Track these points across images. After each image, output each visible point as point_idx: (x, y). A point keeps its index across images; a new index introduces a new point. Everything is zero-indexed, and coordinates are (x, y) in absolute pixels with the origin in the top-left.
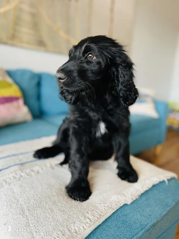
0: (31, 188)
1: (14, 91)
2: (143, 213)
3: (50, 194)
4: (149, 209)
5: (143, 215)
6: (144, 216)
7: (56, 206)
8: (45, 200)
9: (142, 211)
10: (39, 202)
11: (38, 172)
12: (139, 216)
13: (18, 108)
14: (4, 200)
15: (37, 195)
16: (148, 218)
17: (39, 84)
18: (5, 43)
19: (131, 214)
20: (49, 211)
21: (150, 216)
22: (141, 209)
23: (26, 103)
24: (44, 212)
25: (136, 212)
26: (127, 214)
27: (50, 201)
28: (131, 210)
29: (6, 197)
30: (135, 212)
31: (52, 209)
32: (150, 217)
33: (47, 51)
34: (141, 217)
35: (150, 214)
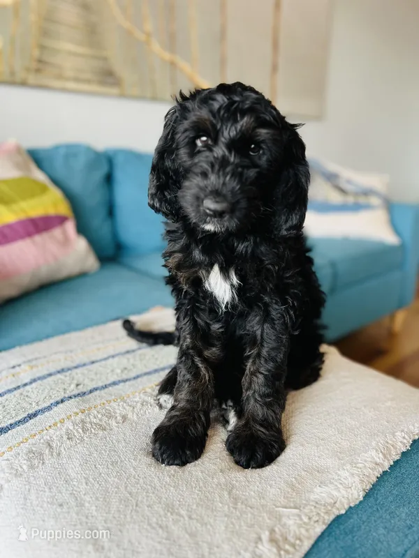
0: (110, 467)
1: (52, 202)
2: (392, 521)
3: (156, 480)
4: (406, 510)
5: (393, 528)
6: (396, 529)
7: (175, 517)
8: (147, 500)
9: (388, 517)
10: (131, 508)
11: (124, 418)
12: (382, 531)
13: (66, 242)
14: (48, 502)
15: (126, 487)
16: (406, 536)
17: (109, 179)
18: (24, 84)
19: (363, 527)
20: (160, 531)
21: (409, 528)
22: (386, 510)
23: (82, 230)
24: (147, 537)
25: (375, 521)
26: (353, 527)
27: (160, 503)
28: (360, 515)
29: (51, 492)
30: (373, 521)
31: (167, 527)
32: (411, 530)
33: (122, 96)
34: (388, 533)
35: (408, 522)
